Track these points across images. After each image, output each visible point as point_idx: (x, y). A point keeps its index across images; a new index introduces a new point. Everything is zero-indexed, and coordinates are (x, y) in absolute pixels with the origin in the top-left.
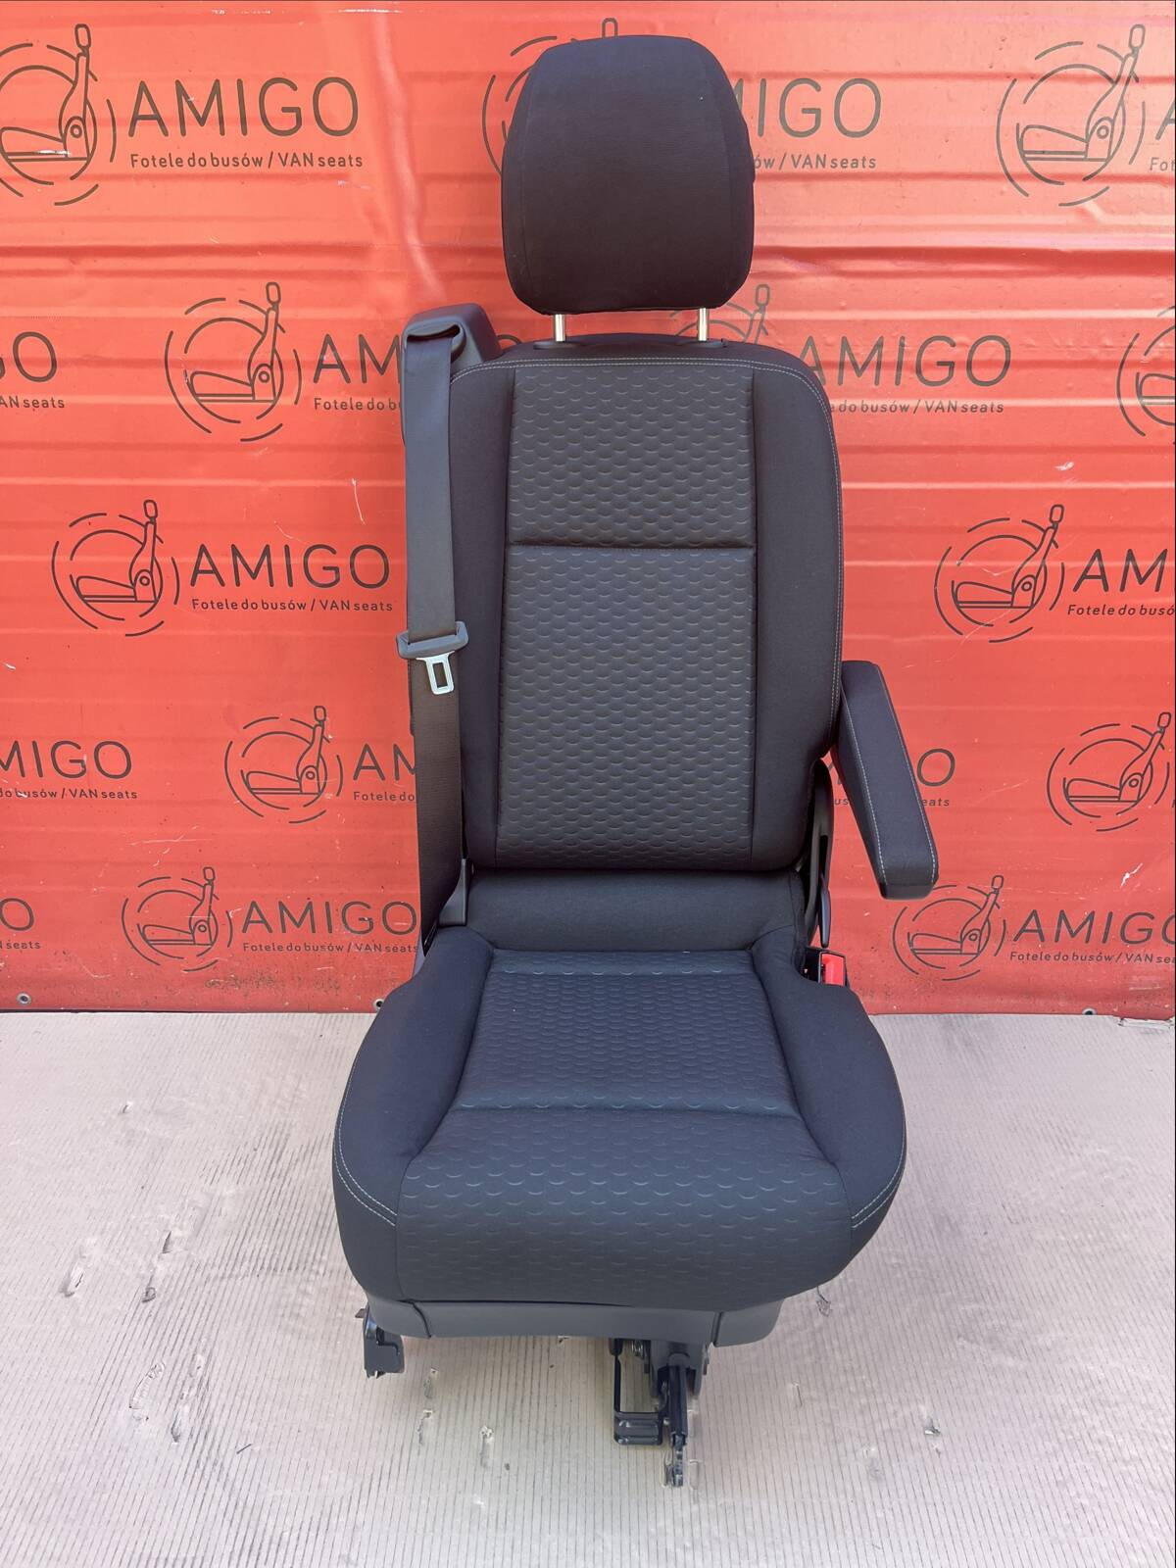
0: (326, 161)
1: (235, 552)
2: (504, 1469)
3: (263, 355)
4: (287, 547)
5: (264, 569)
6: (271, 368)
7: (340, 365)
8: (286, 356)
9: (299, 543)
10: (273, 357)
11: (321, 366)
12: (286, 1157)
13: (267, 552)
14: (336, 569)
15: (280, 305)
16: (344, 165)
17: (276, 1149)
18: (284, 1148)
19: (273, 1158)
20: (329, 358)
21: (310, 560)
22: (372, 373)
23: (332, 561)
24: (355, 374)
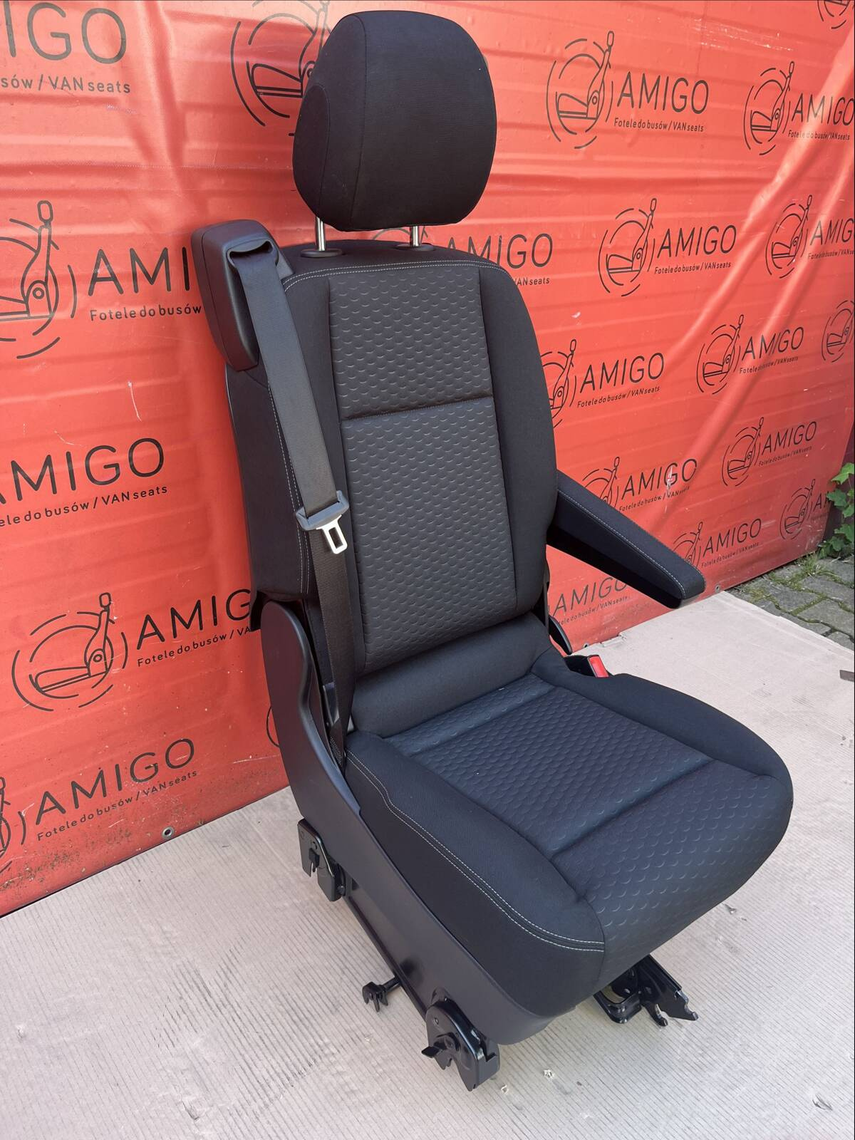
0: (95, 86)
1: (16, 467)
2: (579, 1086)
3: (38, 271)
4: (68, 454)
5: (47, 478)
6: (45, 283)
7: (113, 278)
8: (60, 271)
9: (79, 448)
10: (47, 272)
11: (95, 279)
12: (214, 989)
13: (48, 462)
14: (116, 466)
15: (52, 222)
16: (113, 91)
17: (198, 987)
18: (203, 982)
19: (203, 995)
20: (103, 271)
21: (92, 462)
22: (143, 283)
23: (112, 458)
24: (127, 285)
